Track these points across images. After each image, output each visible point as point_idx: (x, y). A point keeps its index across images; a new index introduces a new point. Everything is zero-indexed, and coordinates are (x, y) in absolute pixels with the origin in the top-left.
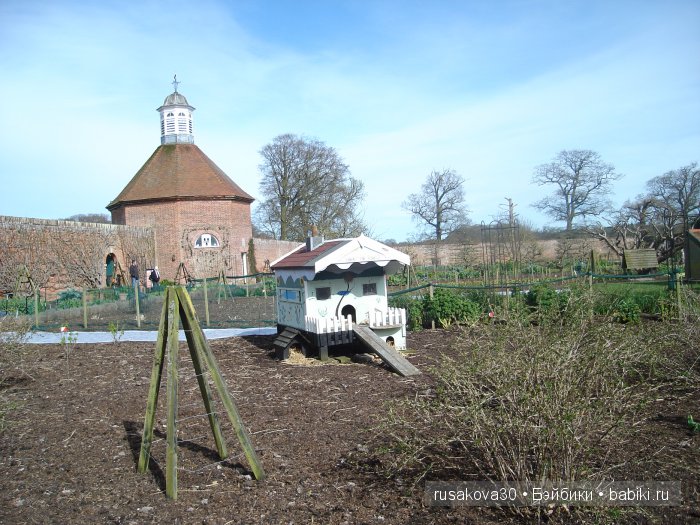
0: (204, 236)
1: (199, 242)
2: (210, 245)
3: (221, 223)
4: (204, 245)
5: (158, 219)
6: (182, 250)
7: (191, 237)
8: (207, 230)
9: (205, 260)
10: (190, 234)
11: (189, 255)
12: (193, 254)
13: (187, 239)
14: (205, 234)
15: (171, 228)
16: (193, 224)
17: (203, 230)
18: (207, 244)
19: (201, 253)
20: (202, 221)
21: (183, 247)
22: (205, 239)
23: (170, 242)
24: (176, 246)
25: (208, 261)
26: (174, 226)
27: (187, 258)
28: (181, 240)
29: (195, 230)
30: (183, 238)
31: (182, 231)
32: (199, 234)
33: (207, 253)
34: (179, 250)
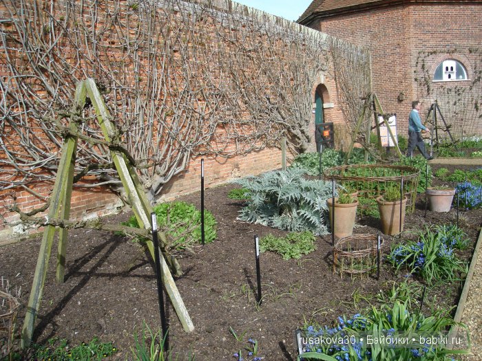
0: (446, 64)
1: (439, 73)
2: (454, 77)
3: (472, 43)
4: (445, 78)
5: (374, 36)
6: (415, 85)
7: (429, 64)
8: (451, 53)
9: (447, 100)
10: (428, 59)
11: (426, 93)
12: (431, 92)
13: (423, 67)
14: (449, 59)
15: (398, 50)
16: (432, 43)
17: (445, 54)
18: (450, 76)
19: (442, 90)
20: (444, 39)
21: (416, 80)
22: (447, 69)
23: (394, 72)
24: (405, 78)
25: (452, 103)
26: (404, 46)
27: (422, 97)
28: (414, 69)
29: (435, 52)
30: (417, 66)
31: (416, 55)
32: (440, 61)
33: (450, 90)
34: (410, 85)
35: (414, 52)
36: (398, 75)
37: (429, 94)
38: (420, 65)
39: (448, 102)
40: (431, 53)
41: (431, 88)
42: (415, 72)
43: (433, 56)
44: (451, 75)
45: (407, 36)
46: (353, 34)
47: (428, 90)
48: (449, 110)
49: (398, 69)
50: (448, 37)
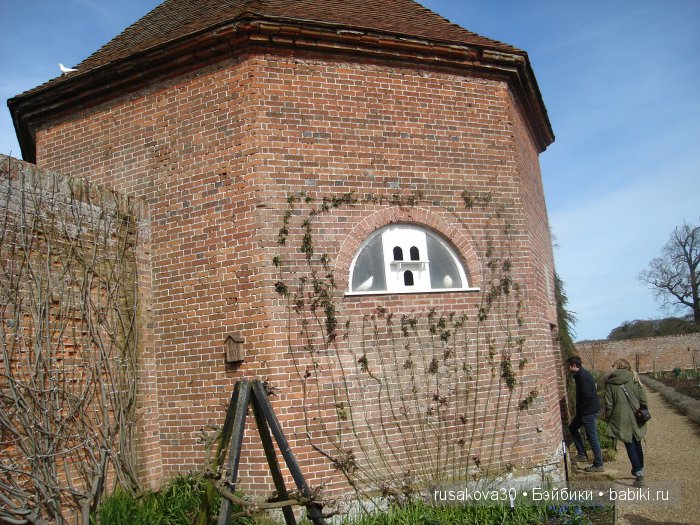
0: (393, 238)
1: (371, 266)
2: (423, 282)
3: (470, 178)
4: (394, 283)
5: (161, 156)
6: (277, 309)
7: (330, 236)
8: (406, 205)
9: (402, 359)
10: (323, 219)
11: (321, 335)
12: (340, 330)
13: (307, 245)
14: (400, 223)
15: (222, 193)
16: (336, 169)
17: (387, 207)
18: (409, 279)
19: (381, 323)
20: (378, 160)
21: (281, 288)
22: (398, 254)
23: (213, 267)
24: (246, 286)
25: (420, 366)
26: (238, 179)
27: (310, 348)
28: (273, 252)
29: (348, 199)
30: (282, 242)
31: (280, 205)
32: (370, 227)
33: (413, 322)
34: (259, 308)
35: (273, 196)
36: (225, 275)
37: (332, 337)
38: (294, 240)
39: (409, 365)
40: (337, 203)
41: (341, 318)
42: (276, 261)
43: (345, 208)
44: (415, 274)
45: (247, 146)
46: (107, 155)
47: (331, 324)
48: (415, 390)
49: (222, 253)
50: (392, 155)
